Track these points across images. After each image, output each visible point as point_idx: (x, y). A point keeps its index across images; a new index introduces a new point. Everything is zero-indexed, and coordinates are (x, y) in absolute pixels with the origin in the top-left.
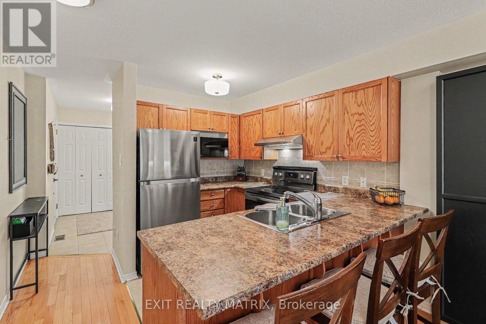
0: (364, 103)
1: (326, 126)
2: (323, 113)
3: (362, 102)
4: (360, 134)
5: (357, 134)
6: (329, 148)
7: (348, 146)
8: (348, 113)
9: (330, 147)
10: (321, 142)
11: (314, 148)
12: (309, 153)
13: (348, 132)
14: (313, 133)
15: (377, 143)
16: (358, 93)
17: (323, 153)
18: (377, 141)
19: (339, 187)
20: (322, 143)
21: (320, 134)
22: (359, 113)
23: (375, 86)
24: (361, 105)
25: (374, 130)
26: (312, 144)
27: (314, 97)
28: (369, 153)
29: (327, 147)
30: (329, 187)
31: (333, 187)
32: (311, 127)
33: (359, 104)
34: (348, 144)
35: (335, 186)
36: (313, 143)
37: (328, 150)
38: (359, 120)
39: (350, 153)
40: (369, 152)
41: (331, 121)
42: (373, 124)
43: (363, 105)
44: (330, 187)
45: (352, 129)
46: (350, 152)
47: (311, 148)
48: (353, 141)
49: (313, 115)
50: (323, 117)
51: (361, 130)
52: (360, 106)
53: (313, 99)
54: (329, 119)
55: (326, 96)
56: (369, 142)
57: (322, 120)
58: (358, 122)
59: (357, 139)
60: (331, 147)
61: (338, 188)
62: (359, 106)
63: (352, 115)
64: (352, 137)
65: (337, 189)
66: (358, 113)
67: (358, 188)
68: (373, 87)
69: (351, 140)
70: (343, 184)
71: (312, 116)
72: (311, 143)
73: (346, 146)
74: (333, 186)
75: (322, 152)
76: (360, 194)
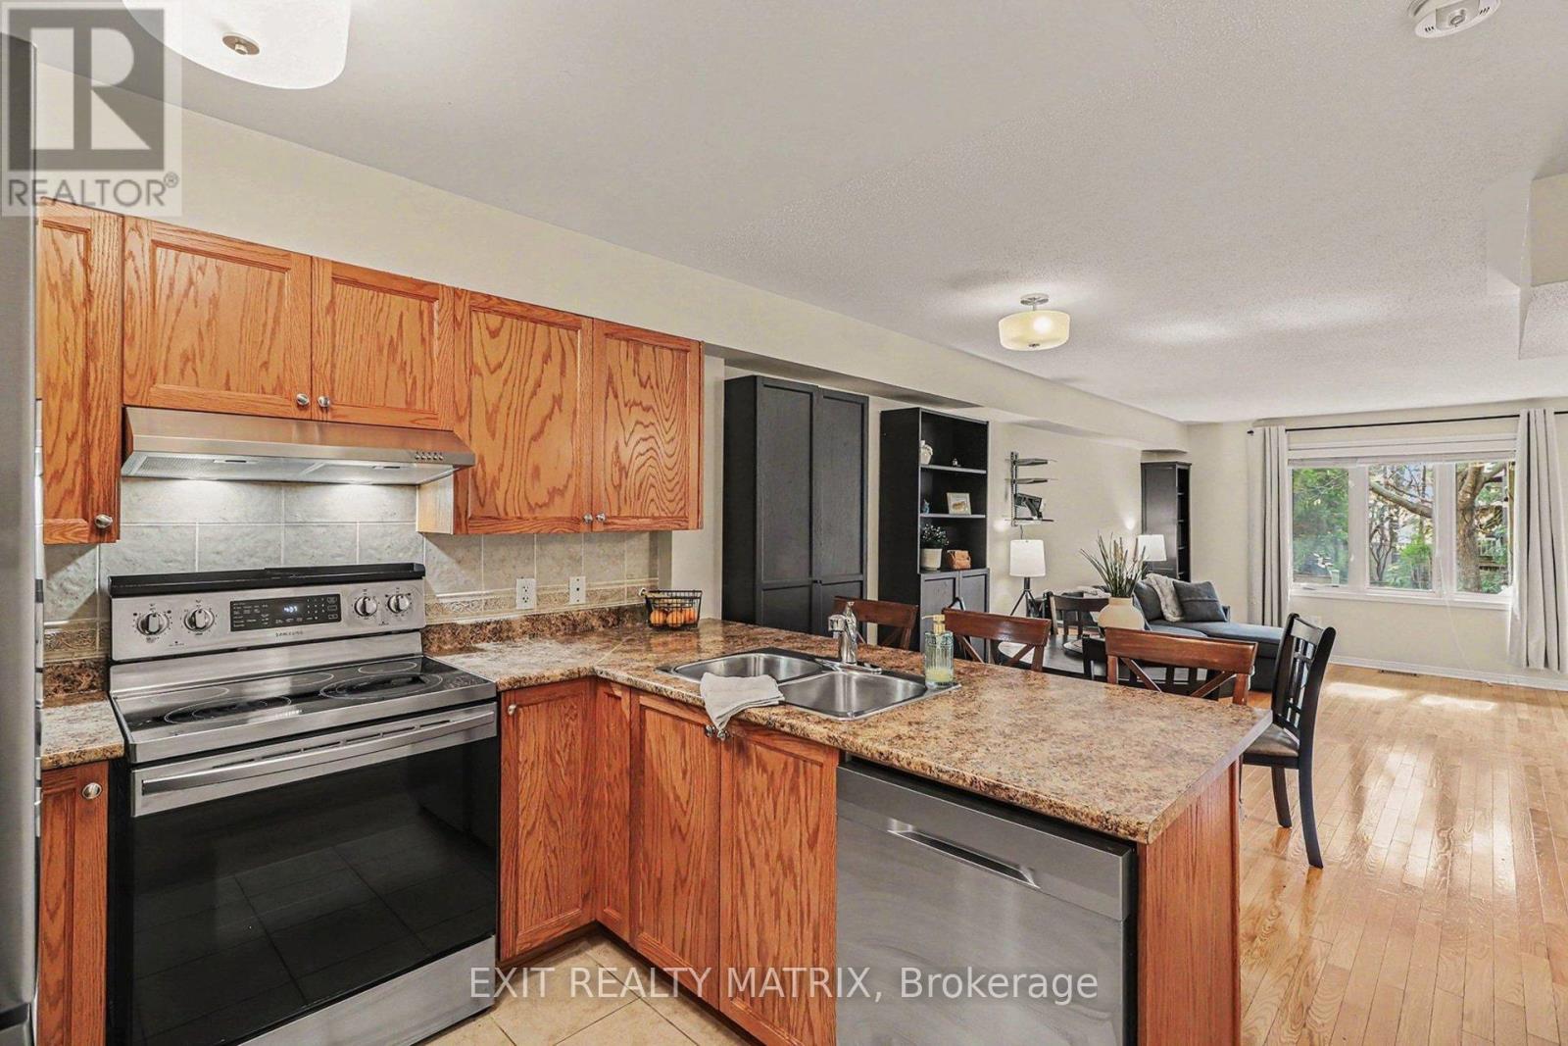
0: (653, 381)
1: (550, 416)
2: (539, 373)
3: (649, 378)
4: (643, 458)
5: (637, 457)
6: (562, 492)
7: (615, 487)
8: (616, 397)
9: (561, 488)
10: (530, 467)
11: (503, 486)
12: (482, 505)
13: (617, 449)
14: (500, 435)
15: (678, 486)
16: (641, 350)
17: (541, 507)
18: (678, 483)
19: (512, 616)
20: (536, 472)
21: (530, 443)
22: (644, 404)
23: (678, 350)
24: (648, 386)
25: (672, 456)
26: (496, 474)
27: (509, 303)
28: (663, 510)
29: (554, 488)
30: (476, 625)
31: (489, 624)
32: (490, 409)
33: (644, 379)
34: (616, 483)
35: (497, 618)
36: (501, 469)
37: (557, 499)
38: (642, 423)
39: (619, 507)
40: (663, 507)
41: (566, 405)
42: (672, 439)
43: (652, 387)
44: (480, 626)
45: (626, 444)
46: (621, 505)
47: (489, 485)
48: (630, 474)
49: (500, 366)
50: (538, 385)
51: (648, 451)
52: (645, 387)
53: (505, 309)
54: (561, 397)
55: (551, 320)
56: (664, 483)
57: (534, 393)
58: (642, 427)
59: (638, 471)
60: (566, 487)
61: (508, 622)
62: (643, 385)
63: (626, 405)
64: (627, 467)
65: (505, 627)
66: (641, 403)
67: (567, 608)
68: (672, 349)
69: (623, 471)
70: (520, 605)
71: (495, 370)
72: (491, 468)
73: (611, 489)
74: (488, 620)
75: (537, 504)
76: (575, 625)
